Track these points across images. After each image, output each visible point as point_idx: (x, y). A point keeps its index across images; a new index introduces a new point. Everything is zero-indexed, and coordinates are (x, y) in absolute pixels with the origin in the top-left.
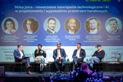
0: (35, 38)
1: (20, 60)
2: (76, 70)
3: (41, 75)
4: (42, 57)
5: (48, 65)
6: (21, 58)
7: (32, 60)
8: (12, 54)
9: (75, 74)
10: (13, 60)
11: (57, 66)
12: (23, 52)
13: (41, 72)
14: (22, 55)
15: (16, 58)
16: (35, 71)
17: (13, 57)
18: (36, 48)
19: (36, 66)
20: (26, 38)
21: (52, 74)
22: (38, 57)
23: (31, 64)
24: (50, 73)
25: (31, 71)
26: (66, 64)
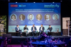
0: (24, 22)
1: (18, 31)
2: (41, 35)
3: (26, 37)
4: (27, 30)
5: (29, 33)
6: (18, 30)
7: (23, 31)
8: (15, 29)
9: (40, 37)
10: (15, 31)
11: (33, 34)
12: (19, 28)
14: (19, 29)
15: (16, 31)
16: (24, 36)
17: (15, 30)
18: (25, 26)
19: (24, 34)
20: (20, 22)
21: (31, 37)
22: (25, 30)
23: (22, 33)
24: (30, 36)
25: (22, 36)
26: (37, 33)
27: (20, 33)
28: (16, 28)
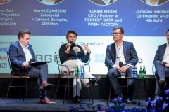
0: (62, 15)
3: (76, 106)
4: (79, 63)
7: (54, 69)
8: (5, 54)
9: (159, 104)
11: (115, 85)
13: (75, 100)
14: (29, 57)
19: (62, 86)
20: (38, 15)
21: (103, 103)
23: (50, 80)
24: (97, 102)
25: (51, 97)
26: (137, 81)
27: (34, 80)
28: (15, 52)
